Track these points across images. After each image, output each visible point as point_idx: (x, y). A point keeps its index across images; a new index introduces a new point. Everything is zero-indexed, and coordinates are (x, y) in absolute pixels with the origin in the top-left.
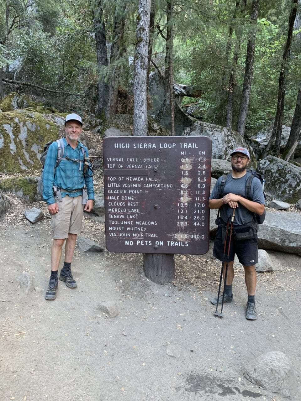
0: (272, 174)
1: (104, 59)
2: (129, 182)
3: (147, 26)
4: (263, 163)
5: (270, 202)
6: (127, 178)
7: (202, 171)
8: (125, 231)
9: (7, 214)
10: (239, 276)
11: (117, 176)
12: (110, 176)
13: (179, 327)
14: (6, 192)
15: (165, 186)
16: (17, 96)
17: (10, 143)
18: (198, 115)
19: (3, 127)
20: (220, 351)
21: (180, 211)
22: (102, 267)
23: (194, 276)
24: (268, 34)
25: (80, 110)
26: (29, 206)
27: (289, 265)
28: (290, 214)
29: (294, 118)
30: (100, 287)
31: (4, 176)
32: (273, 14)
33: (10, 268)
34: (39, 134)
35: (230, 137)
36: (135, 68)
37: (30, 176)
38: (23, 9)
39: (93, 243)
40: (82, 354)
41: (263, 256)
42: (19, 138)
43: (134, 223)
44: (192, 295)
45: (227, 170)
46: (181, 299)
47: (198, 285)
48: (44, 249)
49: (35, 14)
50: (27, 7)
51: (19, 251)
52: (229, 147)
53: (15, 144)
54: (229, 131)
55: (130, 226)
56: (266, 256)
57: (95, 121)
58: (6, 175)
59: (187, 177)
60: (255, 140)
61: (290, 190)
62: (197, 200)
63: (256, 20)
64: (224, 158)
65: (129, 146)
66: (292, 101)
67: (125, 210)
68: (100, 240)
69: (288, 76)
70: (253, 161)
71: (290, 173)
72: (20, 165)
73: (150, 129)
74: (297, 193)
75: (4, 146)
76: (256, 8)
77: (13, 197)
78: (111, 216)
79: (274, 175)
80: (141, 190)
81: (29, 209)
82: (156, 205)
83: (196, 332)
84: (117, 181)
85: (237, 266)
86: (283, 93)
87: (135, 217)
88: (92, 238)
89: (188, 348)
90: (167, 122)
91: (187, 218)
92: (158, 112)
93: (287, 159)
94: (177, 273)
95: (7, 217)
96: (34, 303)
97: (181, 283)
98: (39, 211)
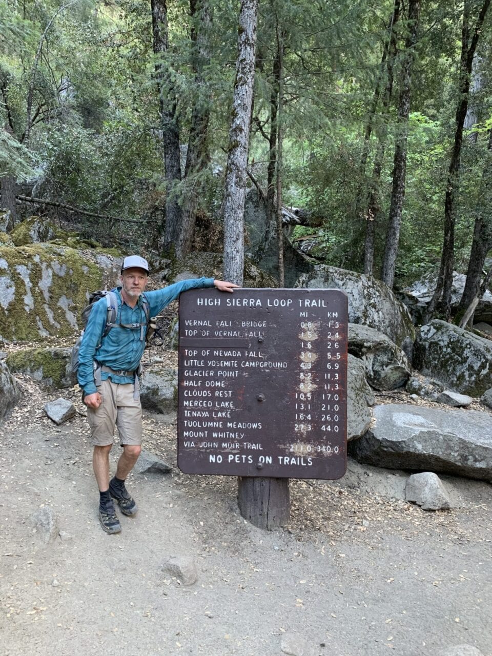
0: (441, 348)
1: (175, 169)
2: (218, 359)
3: (247, 125)
4: (426, 331)
5: (440, 394)
6: (215, 352)
7: (333, 342)
8: (210, 439)
9: (16, 408)
10: (395, 517)
11: (199, 349)
12: (189, 348)
13: (300, 603)
14: (15, 372)
15: (275, 364)
16: (39, 223)
17: (25, 295)
18: (318, 253)
19: (16, 270)
20: (370, 645)
21: (300, 406)
22: (170, 499)
23: (321, 515)
24: (424, 134)
25: (136, 244)
26: (52, 396)
27: (477, 500)
28: (473, 413)
29: (471, 261)
30: (167, 533)
31: (11, 346)
32: (431, 105)
33: (19, 499)
34: (71, 281)
35: (371, 289)
36: (227, 185)
37: (53, 347)
38: (53, 94)
39: (155, 459)
40: (138, 648)
41: (432, 483)
42: (38, 287)
43: (225, 425)
44: (319, 549)
45: (369, 341)
46: (301, 555)
47: (328, 532)
48: (76, 468)
49: (72, 101)
50: (60, 91)
51: (35, 470)
52: (370, 305)
53: (32, 296)
54: (369, 280)
55: (217, 430)
56: (437, 482)
57: (158, 262)
58: (15, 344)
59: (310, 351)
60: (410, 293)
61: (471, 375)
62: (326, 388)
63: (407, 116)
64: (363, 321)
65: (219, 303)
66: (466, 235)
67: (210, 404)
68: (165, 454)
69: (458, 197)
70: (409, 328)
71: (470, 348)
72: (39, 329)
73: (247, 276)
74: (482, 380)
75: (15, 299)
76: (406, 100)
77: (26, 381)
78: (187, 413)
79: (444, 350)
80: (237, 372)
81: (51, 401)
82: (260, 396)
83: (327, 613)
84: (199, 357)
85: (391, 500)
86: (452, 223)
87: (227, 416)
88: (153, 451)
89: (316, 640)
90: (271, 265)
91: (310, 419)
92: (257, 249)
93: (462, 325)
94: (293, 511)
95: (17, 413)
96: (59, 558)
97: (300, 527)
98: (69, 403)
